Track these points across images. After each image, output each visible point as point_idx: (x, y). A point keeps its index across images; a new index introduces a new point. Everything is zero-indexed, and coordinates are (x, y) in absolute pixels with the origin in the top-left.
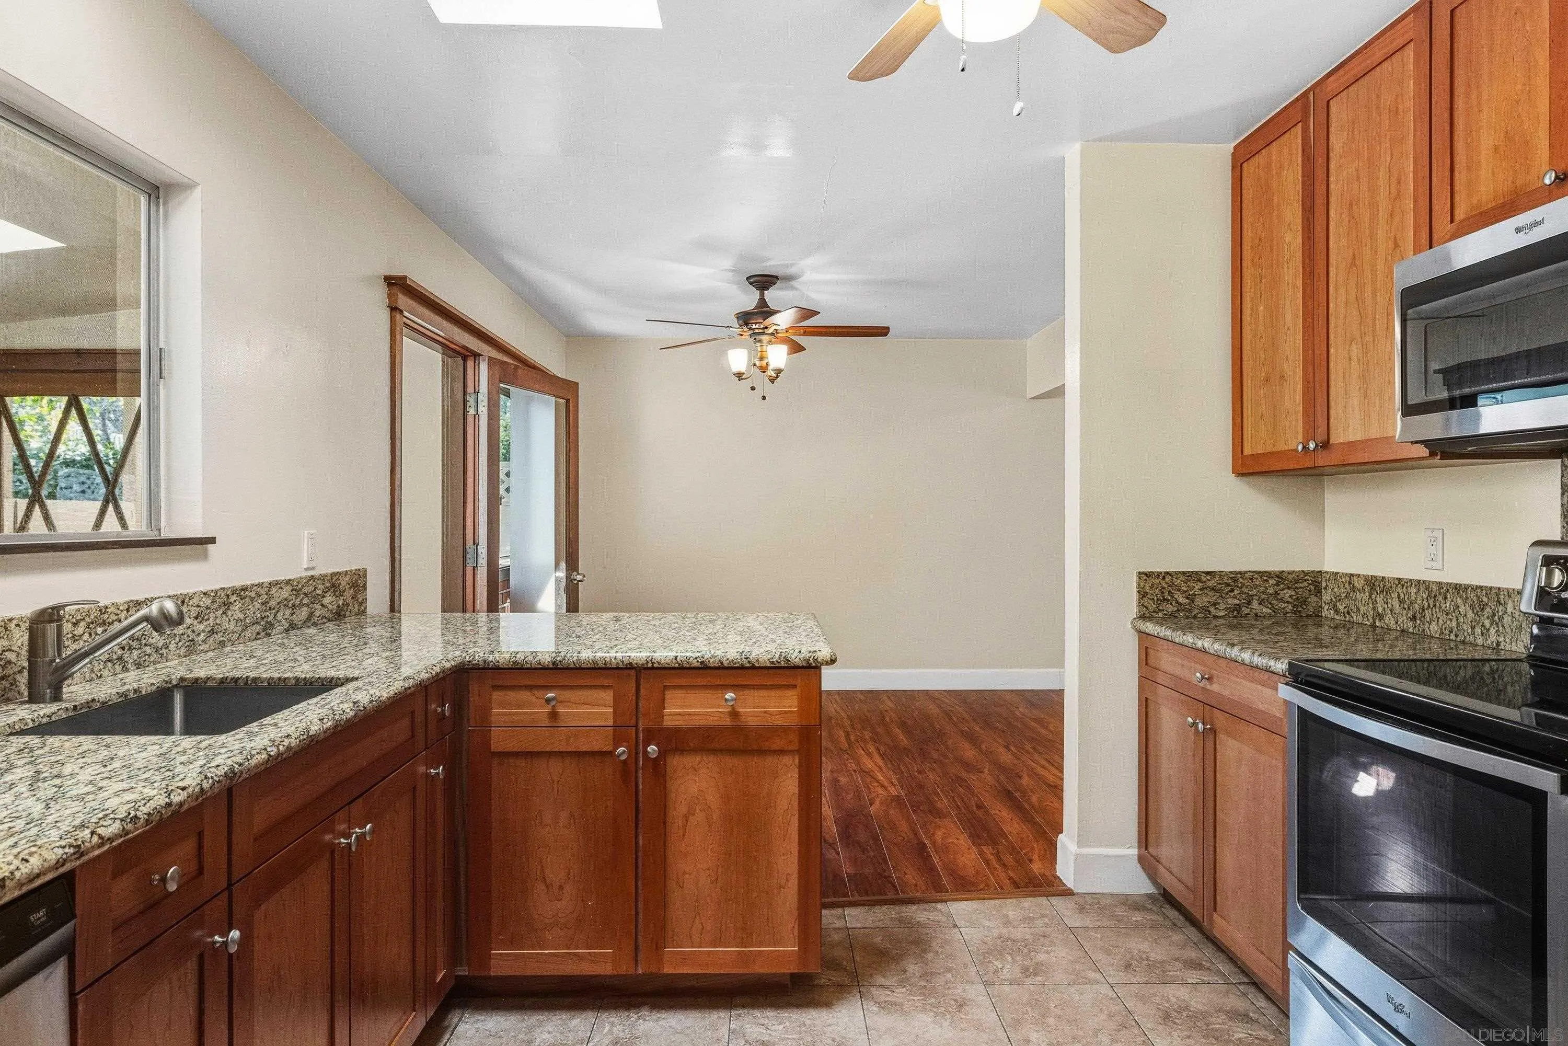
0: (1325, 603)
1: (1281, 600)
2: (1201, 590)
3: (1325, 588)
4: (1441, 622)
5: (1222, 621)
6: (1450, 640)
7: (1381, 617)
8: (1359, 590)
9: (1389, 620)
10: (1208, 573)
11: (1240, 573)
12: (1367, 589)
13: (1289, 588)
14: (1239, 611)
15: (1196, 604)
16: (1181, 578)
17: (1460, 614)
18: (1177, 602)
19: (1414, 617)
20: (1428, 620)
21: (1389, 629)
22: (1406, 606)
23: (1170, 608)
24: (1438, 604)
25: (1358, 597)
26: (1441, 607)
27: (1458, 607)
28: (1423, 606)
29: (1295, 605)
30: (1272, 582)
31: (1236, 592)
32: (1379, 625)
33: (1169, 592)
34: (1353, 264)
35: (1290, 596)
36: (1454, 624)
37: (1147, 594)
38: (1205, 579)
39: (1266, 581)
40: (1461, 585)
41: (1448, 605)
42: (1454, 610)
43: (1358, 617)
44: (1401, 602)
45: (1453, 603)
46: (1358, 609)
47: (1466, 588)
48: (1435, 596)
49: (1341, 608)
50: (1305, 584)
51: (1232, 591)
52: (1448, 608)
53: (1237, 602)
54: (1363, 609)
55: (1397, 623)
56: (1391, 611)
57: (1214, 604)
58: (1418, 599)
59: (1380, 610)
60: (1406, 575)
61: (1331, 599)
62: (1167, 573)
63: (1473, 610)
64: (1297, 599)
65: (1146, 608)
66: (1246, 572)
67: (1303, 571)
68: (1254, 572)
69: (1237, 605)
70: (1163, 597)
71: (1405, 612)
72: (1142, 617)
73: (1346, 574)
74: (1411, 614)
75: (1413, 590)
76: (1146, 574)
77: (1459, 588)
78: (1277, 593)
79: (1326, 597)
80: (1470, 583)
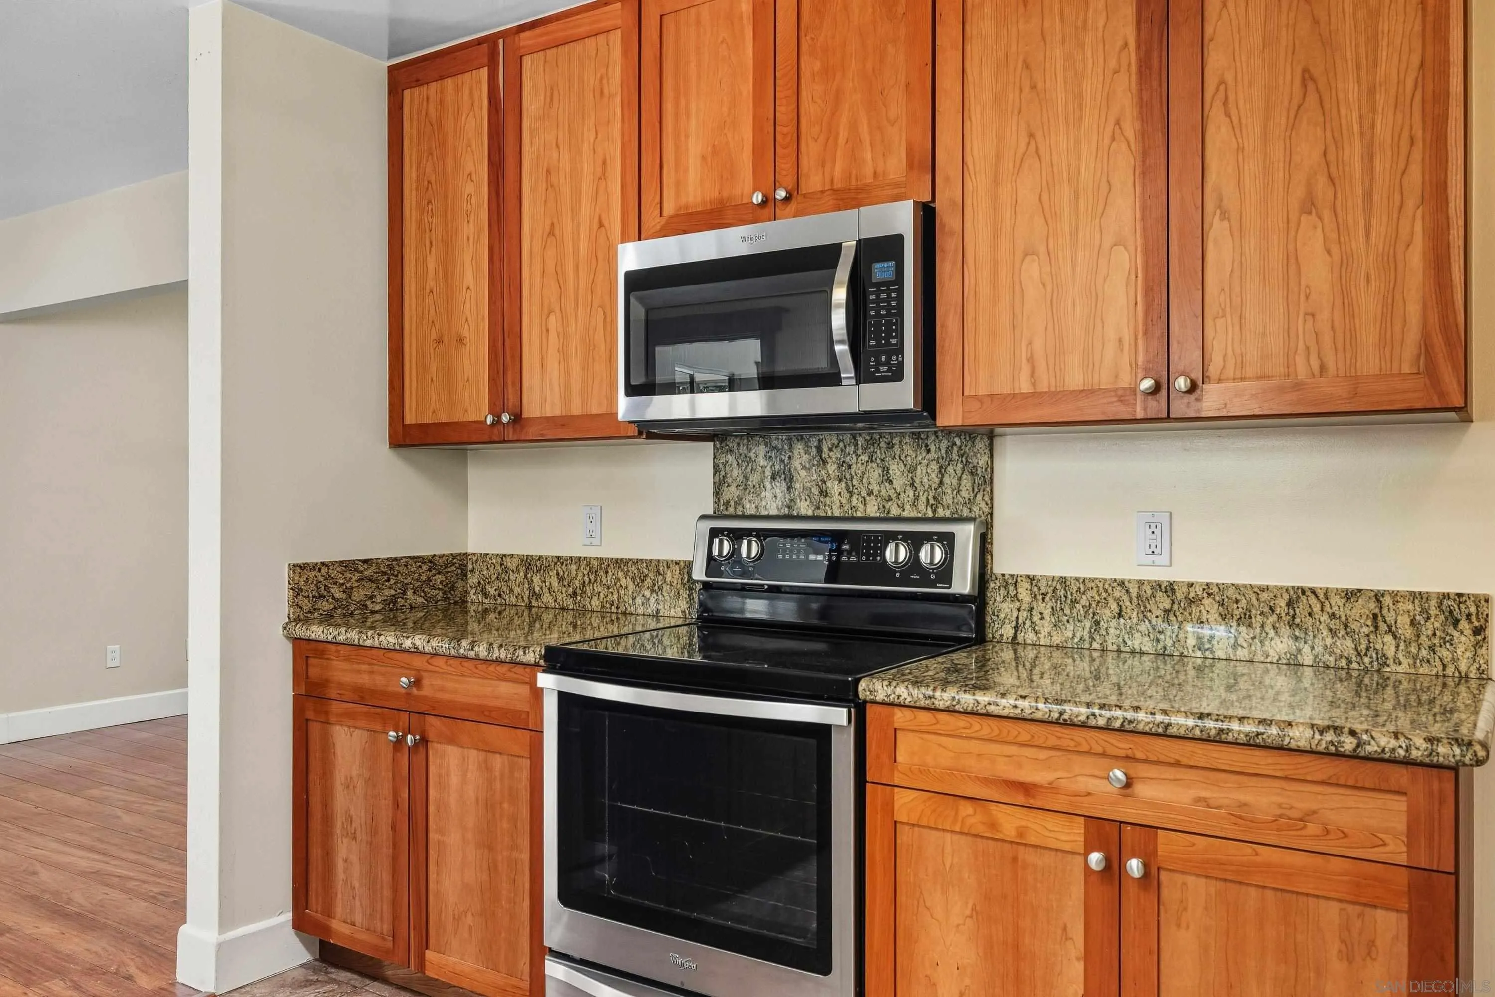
0: (471, 587)
1: (433, 587)
2: (357, 581)
3: (472, 571)
4: (602, 595)
5: (378, 617)
6: (611, 613)
7: (538, 597)
8: (513, 571)
9: (547, 598)
10: (365, 561)
11: (396, 559)
12: (522, 569)
13: (439, 573)
14: (395, 603)
15: (353, 598)
16: (338, 569)
17: (621, 586)
18: (334, 598)
19: (574, 594)
20: (589, 595)
21: (547, 608)
22: (565, 584)
23: (325, 606)
24: (599, 579)
25: (511, 577)
26: (602, 582)
27: (619, 580)
28: (584, 582)
29: (445, 592)
30: (425, 567)
31: (392, 582)
32: (536, 605)
33: (326, 586)
34: (551, 233)
35: (441, 582)
36: (615, 597)
37: (302, 590)
38: (362, 568)
39: (420, 567)
40: (622, 559)
41: (609, 579)
42: (616, 585)
43: (512, 599)
44: (560, 579)
45: (614, 577)
46: (511, 591)
47: (627, 562)
48: (596, 572)
49: (492, 591)
50: (453, 568)
51: (388, 580)
52: (609, 583)
53: (393, 592)
54: (517, 590)
55: (555, 601)
56: (549, 589)
57: (371, 597)
58: (579, 576)
59: (537, 589)
60: (565, 553)
61: (479, 583)
62: (323, 563)
63: (634, 582)
64: (447, 584)
65: (301, 608)
66: (402, 558)
67: (452, 554)
68: (409, 557)
69: (393, 596)
70: (319, 594)
71: (564, 590)
72: (297, 620)
73: (497, 555)
74: (570, 591)
75: (573, 567)
76: (300, 566)
77: (619, 563)
78: (429, 580)
79: (473, 580)
80: (631, 557)
